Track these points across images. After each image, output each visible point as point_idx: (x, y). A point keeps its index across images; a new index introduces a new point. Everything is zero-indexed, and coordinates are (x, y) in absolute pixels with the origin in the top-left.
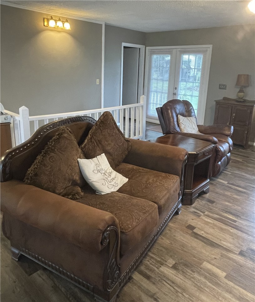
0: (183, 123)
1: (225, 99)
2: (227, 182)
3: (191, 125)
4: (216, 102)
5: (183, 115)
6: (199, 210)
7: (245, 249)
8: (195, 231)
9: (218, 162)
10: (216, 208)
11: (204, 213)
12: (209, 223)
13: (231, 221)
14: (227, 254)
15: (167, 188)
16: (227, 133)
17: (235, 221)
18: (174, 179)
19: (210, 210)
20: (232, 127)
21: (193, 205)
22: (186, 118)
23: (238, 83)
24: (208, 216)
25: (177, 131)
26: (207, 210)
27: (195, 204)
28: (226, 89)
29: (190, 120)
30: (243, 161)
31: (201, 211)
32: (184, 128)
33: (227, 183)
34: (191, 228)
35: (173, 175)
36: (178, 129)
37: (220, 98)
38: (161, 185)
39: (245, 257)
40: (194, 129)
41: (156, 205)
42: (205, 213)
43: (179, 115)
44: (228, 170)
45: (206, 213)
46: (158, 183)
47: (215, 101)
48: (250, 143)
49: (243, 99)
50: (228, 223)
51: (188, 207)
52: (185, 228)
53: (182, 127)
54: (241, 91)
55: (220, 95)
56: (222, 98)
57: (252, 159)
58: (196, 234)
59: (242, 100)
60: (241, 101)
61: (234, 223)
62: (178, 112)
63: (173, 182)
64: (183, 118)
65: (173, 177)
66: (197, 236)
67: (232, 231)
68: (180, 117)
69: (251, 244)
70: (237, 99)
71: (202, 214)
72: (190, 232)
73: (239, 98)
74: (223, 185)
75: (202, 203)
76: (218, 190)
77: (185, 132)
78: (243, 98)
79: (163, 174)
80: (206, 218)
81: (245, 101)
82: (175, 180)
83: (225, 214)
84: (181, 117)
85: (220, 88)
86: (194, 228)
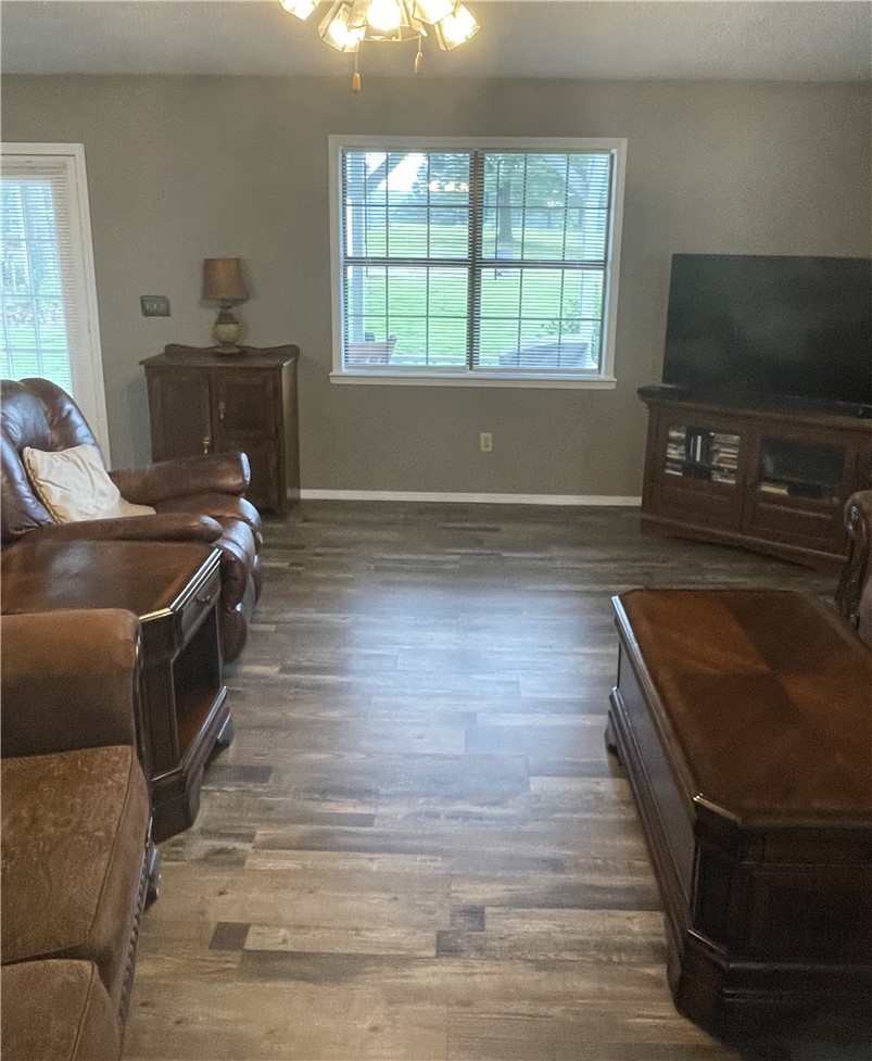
0: (50, 479)
1: (172, 350)
2: (277, 669)
3: (87, 478)
4: (146, 368)
5: (45, 445)
6: (229, 836)
7: (447, 919)
8: (251, 943)
9: (234, 608)
10: (286, 794)
11: (249, 838)
12: (287, 873)
13: (356, 825)
14: (405, 981)
15: (101, 834)
16: (231, 482)
17: (367, 820)
18: (114, 771)
19: (268, 813)
20: (244, 457)
21: (197, 825)
22: (57, 455)
23: (209, 291)
24: (271, 845)
25: (35, 521)
26: (255, 820)
27: (200, 812)
28: (168, 315)
29: (75, 457)
30: (292, 564)
31: (238, 837)
32: (64, 498)
33: (281, 671)
34: (230, 936)
35: (103, 751)
36: (40, 513)
37: (157, 350)
38: (68, 830)
39: (460, 957)
40: (103, 494)
41: (86, 965)
42: (257, 838)
43: (27, 449)
44: (261, 616)
45: (261, 834)
46: (52, 830)
47: (141, 363)
48: (290, 493)
49: (238, 347)
50: (352, 841)
51: (181, 843)
52: (209, 955)
53: (54, 496)
54: (224, 318)
55: (154, 339)
56: (162, 351)
57: (318, 550)
58: (263, 956)
59: (236, 350)
60: (232, 354)
61: (369, 829)
62: (18, 435)
63: (120, 788)
64: (47, 455)
65: (107, 761)
66: (271, 964)
67: (374, 867)
68: (36, 456)
69: (453, 888)
70: (218, 347)
71: (248, 846)
72: (233, 959)
73: (223, 343)
74: (267, 684)
75: (226, 797)
76: (262, 714)
77: (78, 519)
78: (237, 343)
79: (55, 763)
80: (268, 857)
81: (244, 353)
82: (121, 772)
83: (324, 804)
84: (38, 454)
85: (147, 313)
86: (241, 931)
